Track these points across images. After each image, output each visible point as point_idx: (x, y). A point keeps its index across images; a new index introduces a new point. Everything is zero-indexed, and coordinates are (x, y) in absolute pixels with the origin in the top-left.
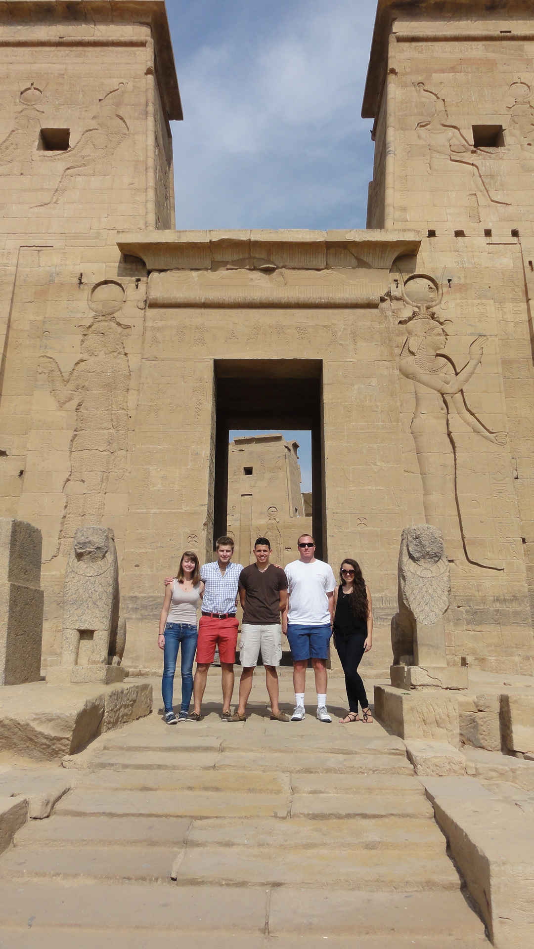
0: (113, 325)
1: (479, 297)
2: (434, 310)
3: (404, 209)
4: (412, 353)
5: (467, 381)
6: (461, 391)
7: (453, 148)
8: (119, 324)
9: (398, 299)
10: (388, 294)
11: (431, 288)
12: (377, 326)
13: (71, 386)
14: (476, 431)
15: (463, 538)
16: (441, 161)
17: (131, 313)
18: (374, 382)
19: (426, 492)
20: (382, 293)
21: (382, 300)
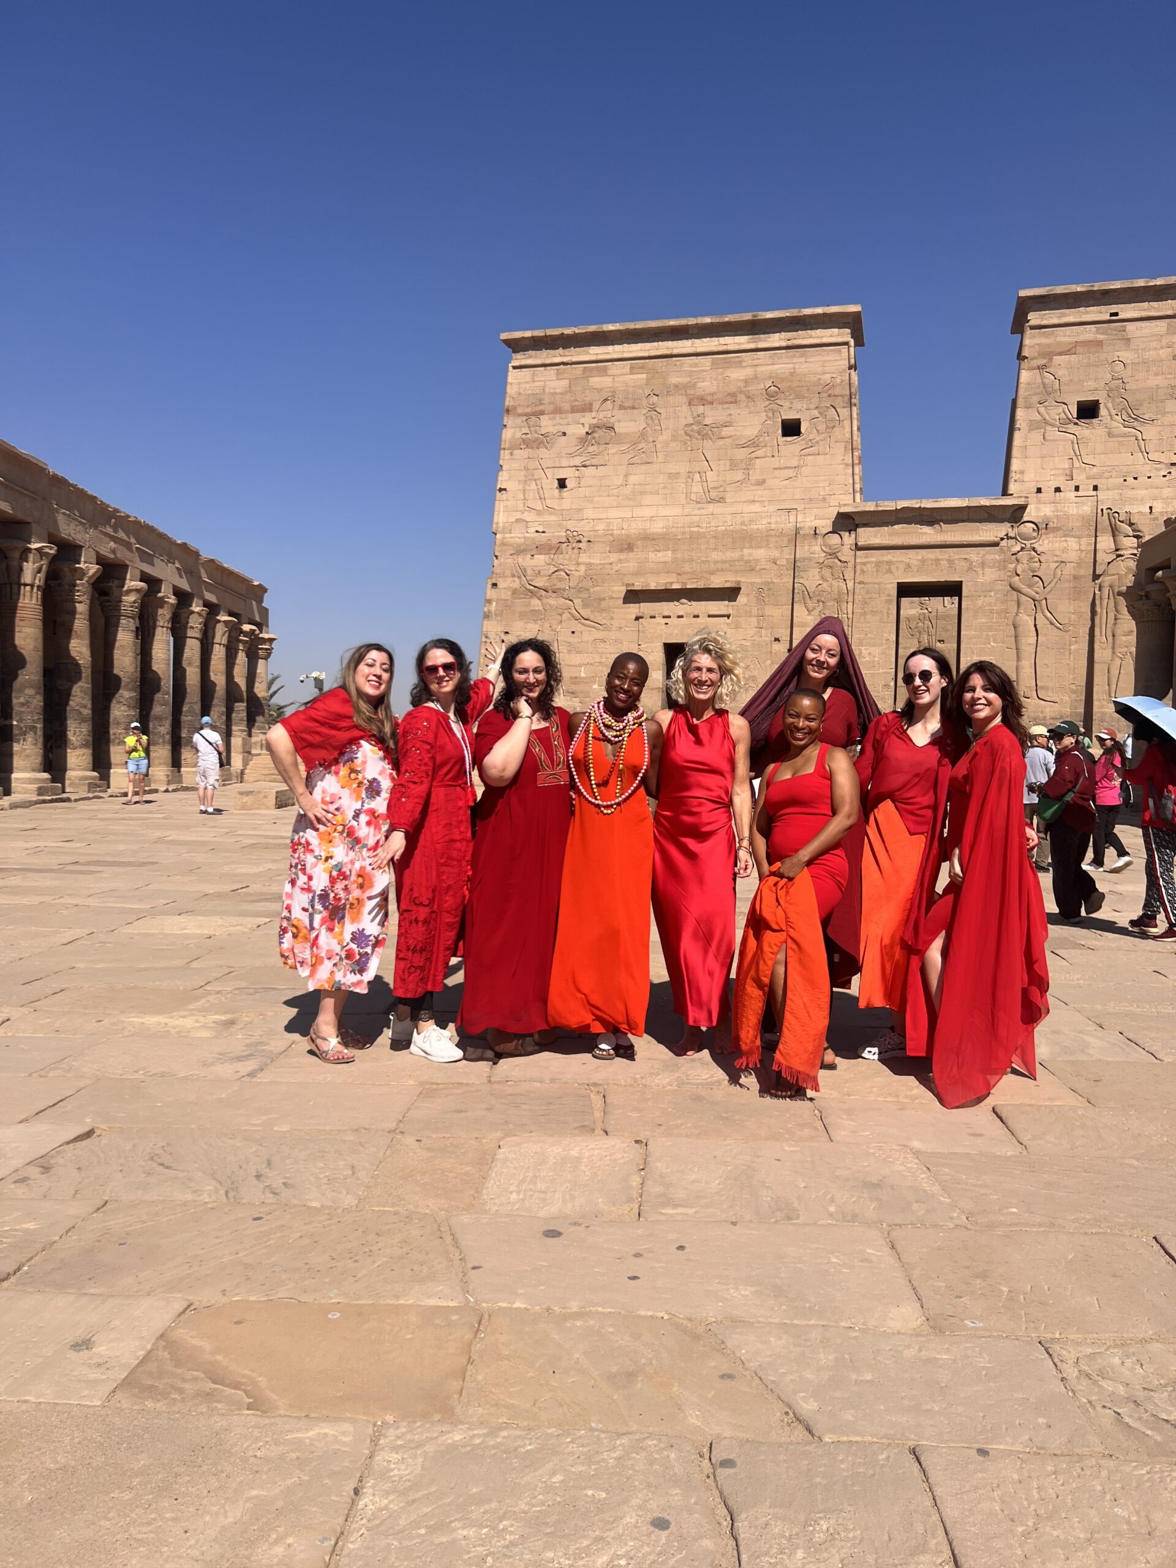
0: (837, 561)
1: (1065, 536)
2: (1034, 546)
3: (1022, 472)
4: (1018, 575)
5: (1050, 592)
6: (1046, 599)
7: (1061, 421)
8: (840, 561)
9: (1012, 538)
10: (1007, 535)
11: (1034, 530)
12: (997, 557)
13: (815, 600)
14: (1052, 623)
15: (1036, 685)
16: (1053, 433)
17: (846, 554)
18: (992, 594)
19: (1018, 659)
20: (1002, 535)
21: (1002, 539)
